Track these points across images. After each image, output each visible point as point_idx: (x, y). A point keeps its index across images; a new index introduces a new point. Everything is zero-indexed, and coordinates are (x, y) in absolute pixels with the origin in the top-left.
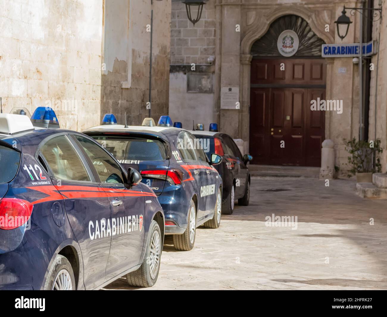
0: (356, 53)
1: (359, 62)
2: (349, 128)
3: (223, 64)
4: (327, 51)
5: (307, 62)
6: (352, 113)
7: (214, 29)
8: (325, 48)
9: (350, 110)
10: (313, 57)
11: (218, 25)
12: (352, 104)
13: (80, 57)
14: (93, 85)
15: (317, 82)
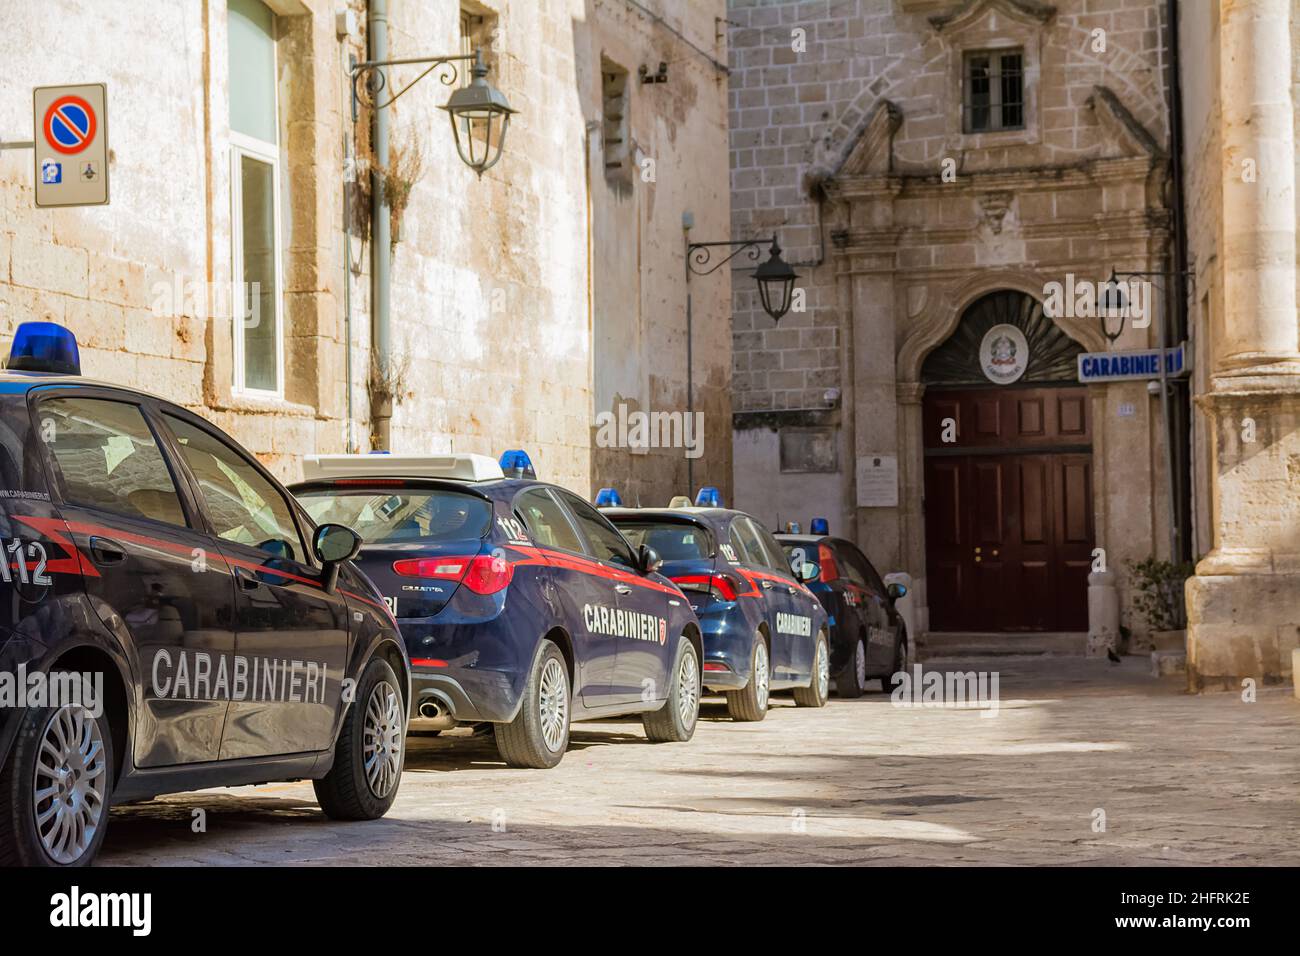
0: (1154, 371)
1: (1161, 389)
2: (1149, 539)
3: (859, 406)
4: (1089, 368)
5: (1049, 395)
6: (1152, 507)
7: (834, 328)
8: (1086, 362)
9: (1149, 498)
10: (1060, 383)
11: (844, 319)
12: (1153, 486)
13: (549, 393)
14: (574, 447)
15: (1073, 440)
